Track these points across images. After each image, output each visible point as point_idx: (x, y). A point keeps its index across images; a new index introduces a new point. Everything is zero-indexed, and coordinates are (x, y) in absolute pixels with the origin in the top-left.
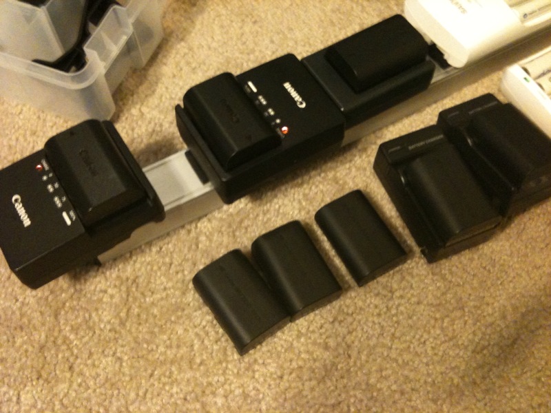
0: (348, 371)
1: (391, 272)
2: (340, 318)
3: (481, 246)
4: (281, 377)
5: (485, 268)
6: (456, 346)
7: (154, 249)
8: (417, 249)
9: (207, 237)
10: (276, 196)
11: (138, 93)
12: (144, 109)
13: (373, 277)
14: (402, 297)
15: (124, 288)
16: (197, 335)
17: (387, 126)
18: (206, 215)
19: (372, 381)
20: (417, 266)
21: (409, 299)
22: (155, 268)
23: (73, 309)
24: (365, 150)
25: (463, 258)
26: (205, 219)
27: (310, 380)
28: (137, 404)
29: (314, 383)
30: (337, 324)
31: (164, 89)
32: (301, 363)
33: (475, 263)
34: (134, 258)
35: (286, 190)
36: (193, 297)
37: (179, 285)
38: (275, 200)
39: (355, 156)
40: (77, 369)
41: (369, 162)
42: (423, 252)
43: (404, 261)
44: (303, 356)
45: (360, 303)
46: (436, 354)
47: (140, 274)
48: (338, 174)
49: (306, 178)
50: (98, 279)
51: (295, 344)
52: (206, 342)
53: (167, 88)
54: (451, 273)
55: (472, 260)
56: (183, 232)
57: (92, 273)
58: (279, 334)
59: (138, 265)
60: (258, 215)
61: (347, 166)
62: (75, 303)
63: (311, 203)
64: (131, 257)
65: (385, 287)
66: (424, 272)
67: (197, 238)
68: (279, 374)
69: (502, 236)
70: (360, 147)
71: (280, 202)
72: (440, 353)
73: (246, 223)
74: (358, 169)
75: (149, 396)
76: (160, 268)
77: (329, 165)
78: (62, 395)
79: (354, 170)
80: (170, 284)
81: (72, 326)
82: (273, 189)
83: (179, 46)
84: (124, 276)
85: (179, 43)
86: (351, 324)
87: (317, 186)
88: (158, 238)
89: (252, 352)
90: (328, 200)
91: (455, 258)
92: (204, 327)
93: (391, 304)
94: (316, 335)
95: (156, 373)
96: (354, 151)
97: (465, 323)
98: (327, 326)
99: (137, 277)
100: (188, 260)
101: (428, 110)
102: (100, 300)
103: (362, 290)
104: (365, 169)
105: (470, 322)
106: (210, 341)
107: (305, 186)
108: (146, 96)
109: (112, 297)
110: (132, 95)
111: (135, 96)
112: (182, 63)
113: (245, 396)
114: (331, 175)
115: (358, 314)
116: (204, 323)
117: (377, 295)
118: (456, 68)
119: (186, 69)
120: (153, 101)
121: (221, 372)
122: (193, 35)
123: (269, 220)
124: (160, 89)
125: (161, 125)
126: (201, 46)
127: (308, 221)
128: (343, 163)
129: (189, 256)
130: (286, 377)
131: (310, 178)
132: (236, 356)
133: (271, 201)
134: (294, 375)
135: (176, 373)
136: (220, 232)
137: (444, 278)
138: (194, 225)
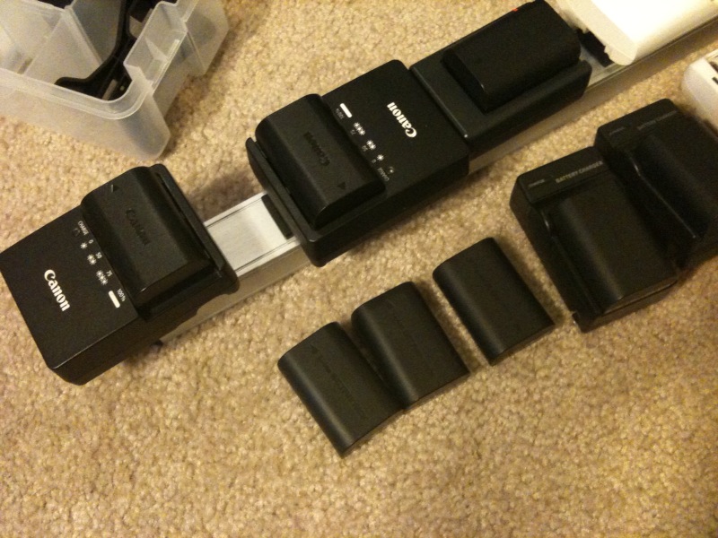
0: (478, 475)
1: (534, 345)
2: (468, 406)
3: (652, 307)
4: (393, 485)
5: (656, 336)
6: (618, 441)
7: (229, 322)
8: (567, 313)
9: (295, 303)
10: (382, 246)
11: (199, 110)
12: (208, 132)
13: (511, 349)
14: (547, 377)
15: (192, 374)
16: (286, 432)
17: (528, 145)
18: (292, 275)
19: (508, 488)
20: (567, 335)
21: (556, 381)
22: (231, 346)
23: (130, 402)
24: (499, 178)
25: (628, 325)
26: (291, 280)
27: (430, 488)
28: (214, 521)
29: (434, 492)
30: (463, 415)
31: (232, 103)
32: (418, 466)
33: (644, 329)
34: (203, 334)
35: (395, 237)
36: (279, 383)
37: (262, 368)
38: (381, 252)
39: (486, 187)
40: (139, 480)
41: (505, 195)
42: (575, 317)
43: (551, 331)
44: (420, 457)
45: (493, 388)
46: (591, 452)
47: (211, 354)
48: (463, 214)
49: (421, 220)
50: (160, 362)
51: (411, 442)
52: (298, 441)
53: (236, 101)
54: (612, 344)
55: (639, 325)
56: (264, 298)
57: (152, 355)
58: (389, 429)
59: (209, 344)
60: (359, 273)
61: (475, 202)
62: (132, 394)
63: (429, 253)
64: (199, 333)
65: (525, 366)
66: (577, 345)
67: (282, 305)
68: (390, 480)
69: (680, 293)
70: (492, 175)
71: (388, 254)
72: (597, 451)
73: (344, 284)
74: (489, 206)
75: (229, 510)
76: (236, 346)
77: (451, 200)
78: (122, 512)
79: (484, 207)
80: (250, 367)
81: (131, 425)
82: (377, 237)
83: (249, 42)
84: (192, 358)
85: (250, 37)
86: (482, 414)
87: (435, 231)
88: (233, 307)
89: (355, 452)
90: (451, 251)
91: (617, 325)
92: (295, 422)
93: (532, 387)
94: (437, 430)
95: (237, 481)
96: (484, 181)
97: (630, 410)
98: (451, 417)
99: (209, 358)
100: (272, 335)
101: (584, 119)
102: (164, 390)
103: (494, 370)
104: (499, 206)
105: (636, 408)
106: (302, 439)
107: (420, 232)
108: (210, 114)
109: (178, 384)
110: (192, 113)
111: (195, 115)
112: (255, 66)
113: (349, 509)
114: (453, 214)
115: (490, 401)
116: (294, 417)
117: (515, 375)
118: (618, 66)
119: (259, 74)
120: (219, 121)
121: (317, 479)
122: (268, 24)
123: (374, 278)
124: (228, 104)
125: (230, 154)
126: (278, 41)
127: (423, 278)
128: (470, 198)
129: (273, 330)
130: (399, 485)
131: (427, 219)
132: (336, 459)
133: (375, 254)
134: (408, 482)
135: (261, 481)
136: (311, 296)
137: (603, 351)
138: (277, 289)
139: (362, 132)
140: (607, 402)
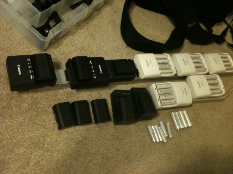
0: (84, 144)
1: (104, 123)
2: (88, 130)
3: (128, 125)
5: (127, 131)
6: (113, 147)
7: (45, 93)
8: (113, 120)
9: (60, 95)
10: (82, 91)
12: (55, 51)
13: (99, 123)
14: (104, 130)
15: (33, 100)
16: (49, 120)
17: (118, 85)
18: (62, 89)
19: (90, 148)
20: (111, 124)
21: (106, 132)
22: (43, 98)
23: (16, 100)
24: (110, 88)
25: (123, 126)
26: (61, 90)
27: (74, 143)
28: (26, 132)
29: (75, 144)
30: (86, 131)
31: (62, 47)
32: (73, 138)
34: (38, 93)
35: (86, 91)
36: (51, 110)
37: (48, 105)
38: (82, 92)
39: (107, 89)
40: (13, 117)
41: (110, 92)
42: (114, 121)
43: (108, 121)
44: (75, 136)
45: (94, 128)
46: (107, 147)
47: (38, 98)
48: (101, 92)
49: (92, 90)
50: (26, 94)
51: (74, 132)
52: (51, 123)
53: (63, 47)
54: (119, 129)
55: (125, 128)
56: (54, 91)
57: (25, 92)
58: (70, 128)
59: (39, 95)
60: (76, 94)
61: (104, 91)
63: (91, 97)
64: (37, 92)
65: (101, 126)
66: (112, 126)
67: (57, 94)
68: (67, 138)
69: (134, 125)
70: (109, 87)
71: (83, 93)
73: (72, 95)
74: (106, 93)
75: (30, 131)
76: (44, 98)
77: (99, 89)
78: (6, 123)
79: (105, 93)
80: (46, 104)
81: (15, 105)
82: (83, 89)
83: (70, 37)
84: (34, 96)
85: (71, 36)
86: (90, 132)
87: (94, 93)
88: (47, 90)
89: (62, 130)
90: (96, 98)
91: (121, 126)
92: (51, 119)
93: (101, 131)
94: (80, 132)
95: (34, 126)
96: (107, 88)
97: (117, 142)
98: (84, 131)
99: (37, 98)
100: (53, 99)
101: (129, 85)
102: (25, 101)
103: (95, 125)
104: (108, 94)
107: (91, 92)
108: (56, 47)
109: (28, 101)
110: (52, 45)
111: (53, 46)
112: (70, 42)
113: (56, 141)
114: (99, 92)
115: (92, 131)
117: (99, 127)
118: (140, 78)
119: (70, 44)
120: (58, 49)
121: (52, 132)
122: (76, 35)
123: (79, 97)
124: (61, 47)
125: (58, 58)
126: (77, 40)
127: (89, 101)
128: (103, 90)
130: (68, 140)
131: (93, 90)
132: (57, 130)
133: (81, 92)
134: (71, 140)
135: (40, 128)
136: (64, 95)
137: (116, 129)
138: (57, 90)
139: (92, 68)
140: (113, 139)
